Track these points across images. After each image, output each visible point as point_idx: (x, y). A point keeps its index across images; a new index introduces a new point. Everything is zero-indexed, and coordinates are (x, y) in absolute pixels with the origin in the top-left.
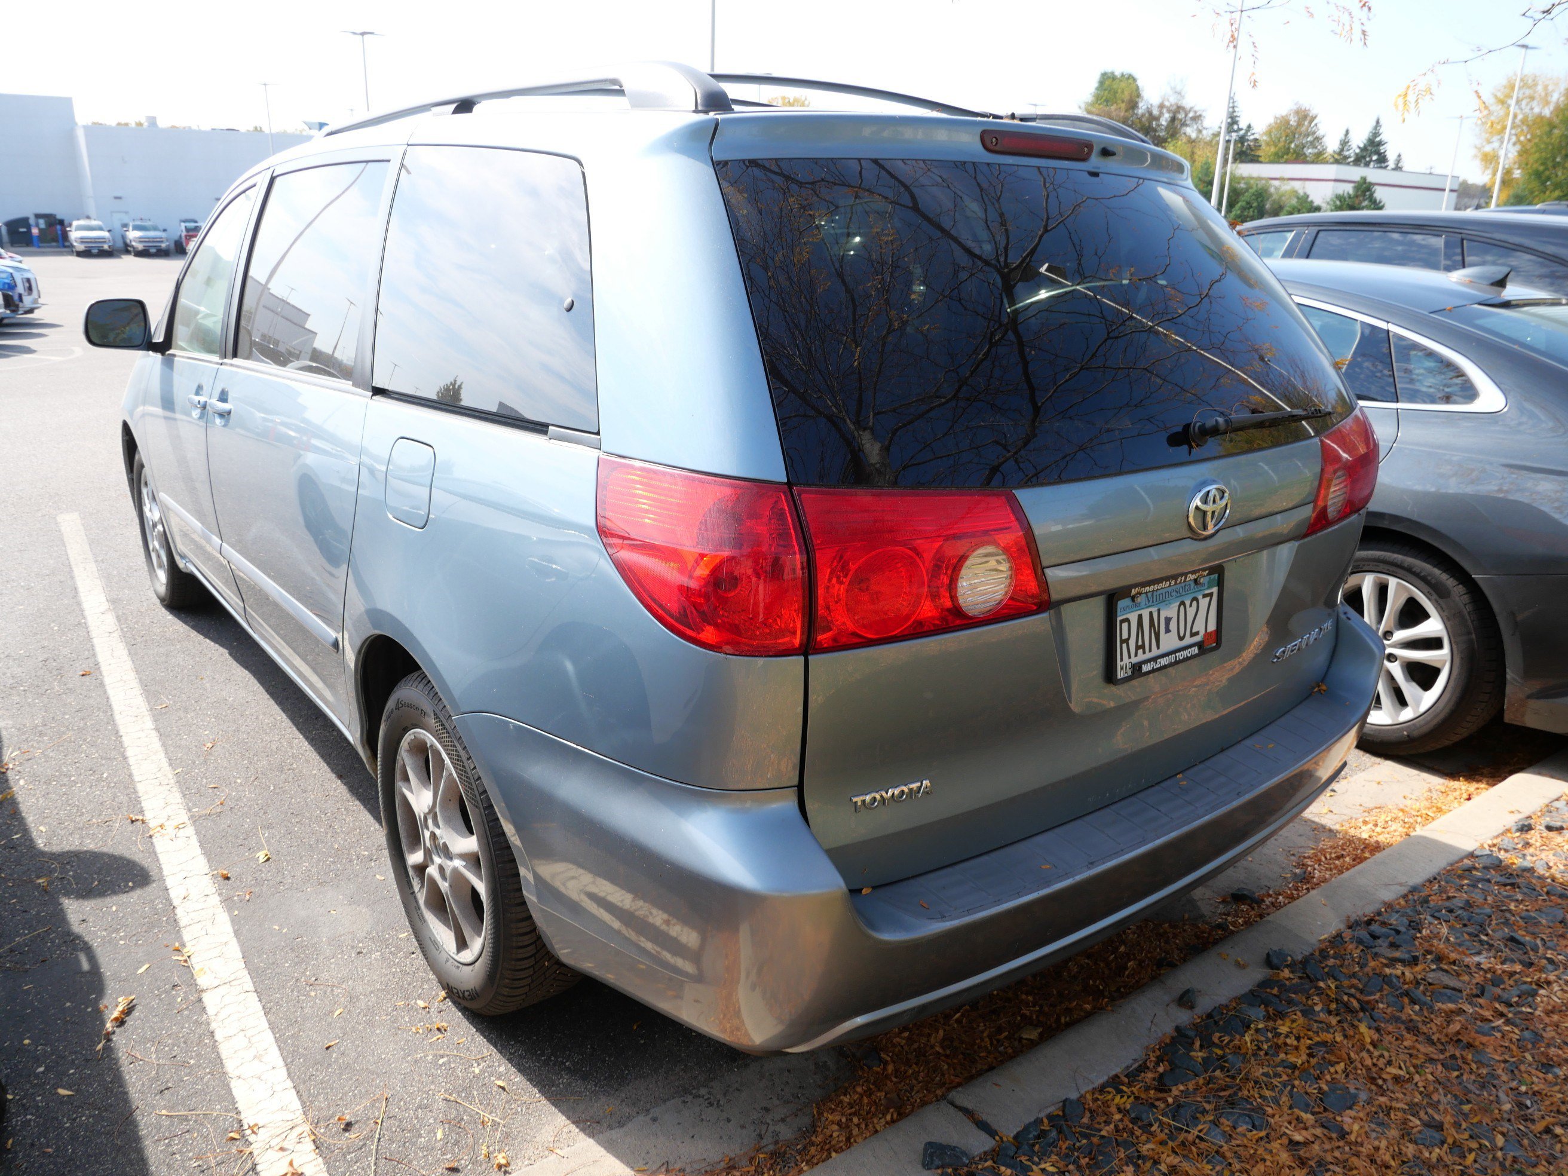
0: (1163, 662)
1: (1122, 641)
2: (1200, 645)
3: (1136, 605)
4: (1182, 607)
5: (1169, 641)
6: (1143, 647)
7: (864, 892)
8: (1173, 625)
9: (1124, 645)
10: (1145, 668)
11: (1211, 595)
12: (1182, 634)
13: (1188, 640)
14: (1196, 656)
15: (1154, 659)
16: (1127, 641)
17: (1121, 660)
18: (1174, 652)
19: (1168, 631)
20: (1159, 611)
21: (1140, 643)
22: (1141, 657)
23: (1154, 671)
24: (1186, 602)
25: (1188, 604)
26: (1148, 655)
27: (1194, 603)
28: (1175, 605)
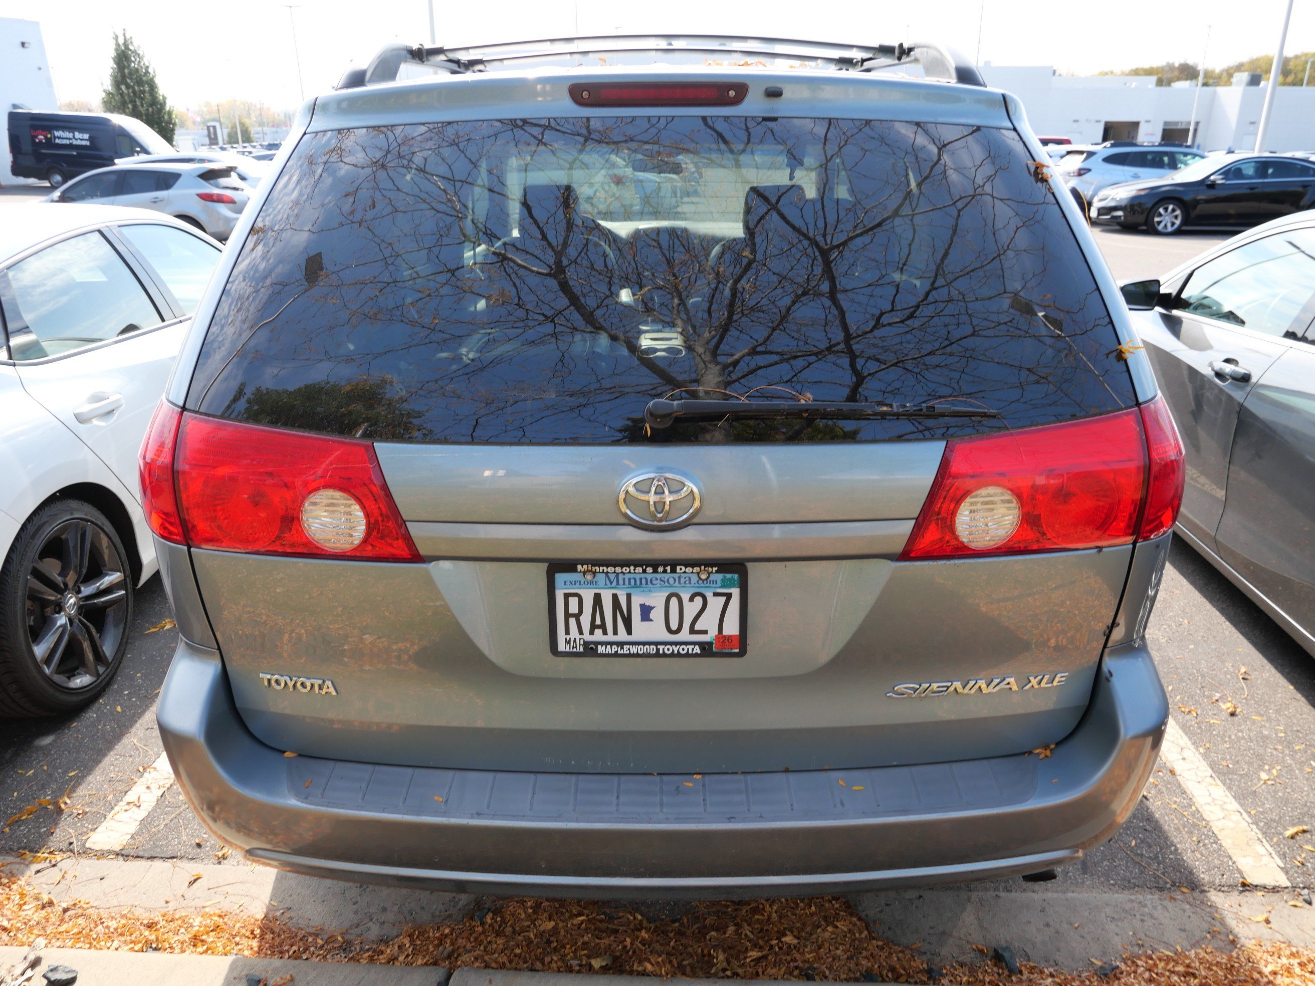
0: (634, 650)
1: (568, 615)
2: (702, 645)
3: (591, 583)
4: (675, 599)
5: (650, 631)
6: (603, 627)
7: (287, 754)
8: (657, 613)
9: (572, 621)
10: (601, 649)
11: (729, 596)
12: (675, 628)
13: (684, 635)
14: (696, 655)
15: (619, 644)
16: (577, 616)
17: (567, 632)
18: (657, 644)
19: (645, 619)
20: (629, 596)
21: (598, 621)
22: (598, 635)
23: (618, 655)
24: (682, 595)
25: (685, 597)
26: (610, 637)
27: (699, 601)
28: (662, 594)
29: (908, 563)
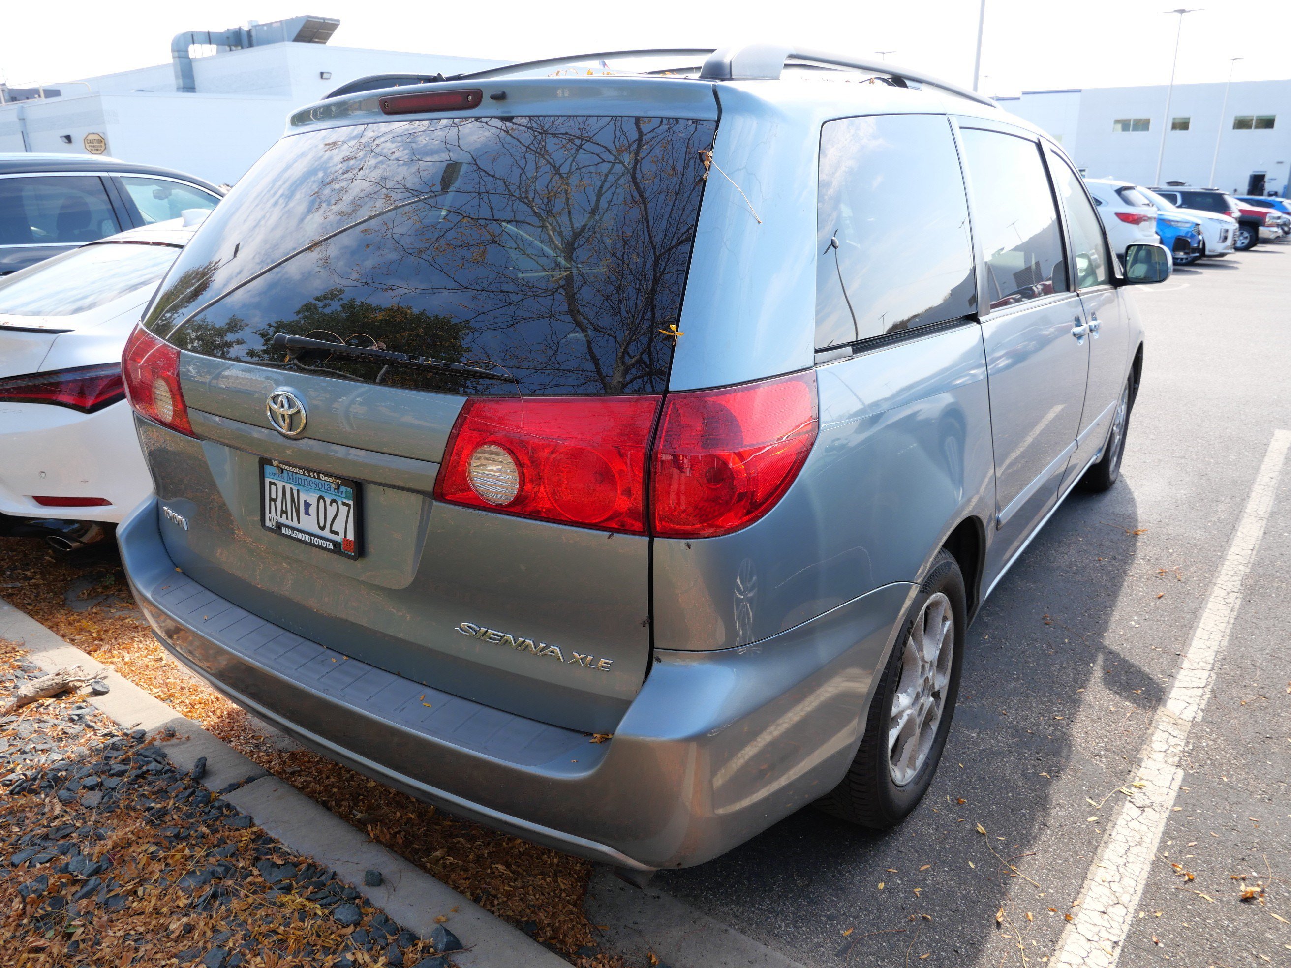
0: (300, 536)
1: (271, 499)
2: (336, 544)
3: (281, 477)
4: (321, 501)
5: (309, 523)
6: (286, 513)
8: (313, 510)
9: (273, 503)
10: (284, 531)
11: (349, 506)
12: (322, 525)
13: (326, 533)
14: (330, 551)
15: (293, 529)
16: (275, 500)
17: (270, 513)
18: (311, 534)
19: (307, 513)
20: (299, 492)
21: (284, 509)
22: (284, 519)
23: (290, 537)
24: (326, 499)
25: (328, 501)
26: (289, 523)
27: (334, 504)
28: (315, 495)
29: (444, 505)
